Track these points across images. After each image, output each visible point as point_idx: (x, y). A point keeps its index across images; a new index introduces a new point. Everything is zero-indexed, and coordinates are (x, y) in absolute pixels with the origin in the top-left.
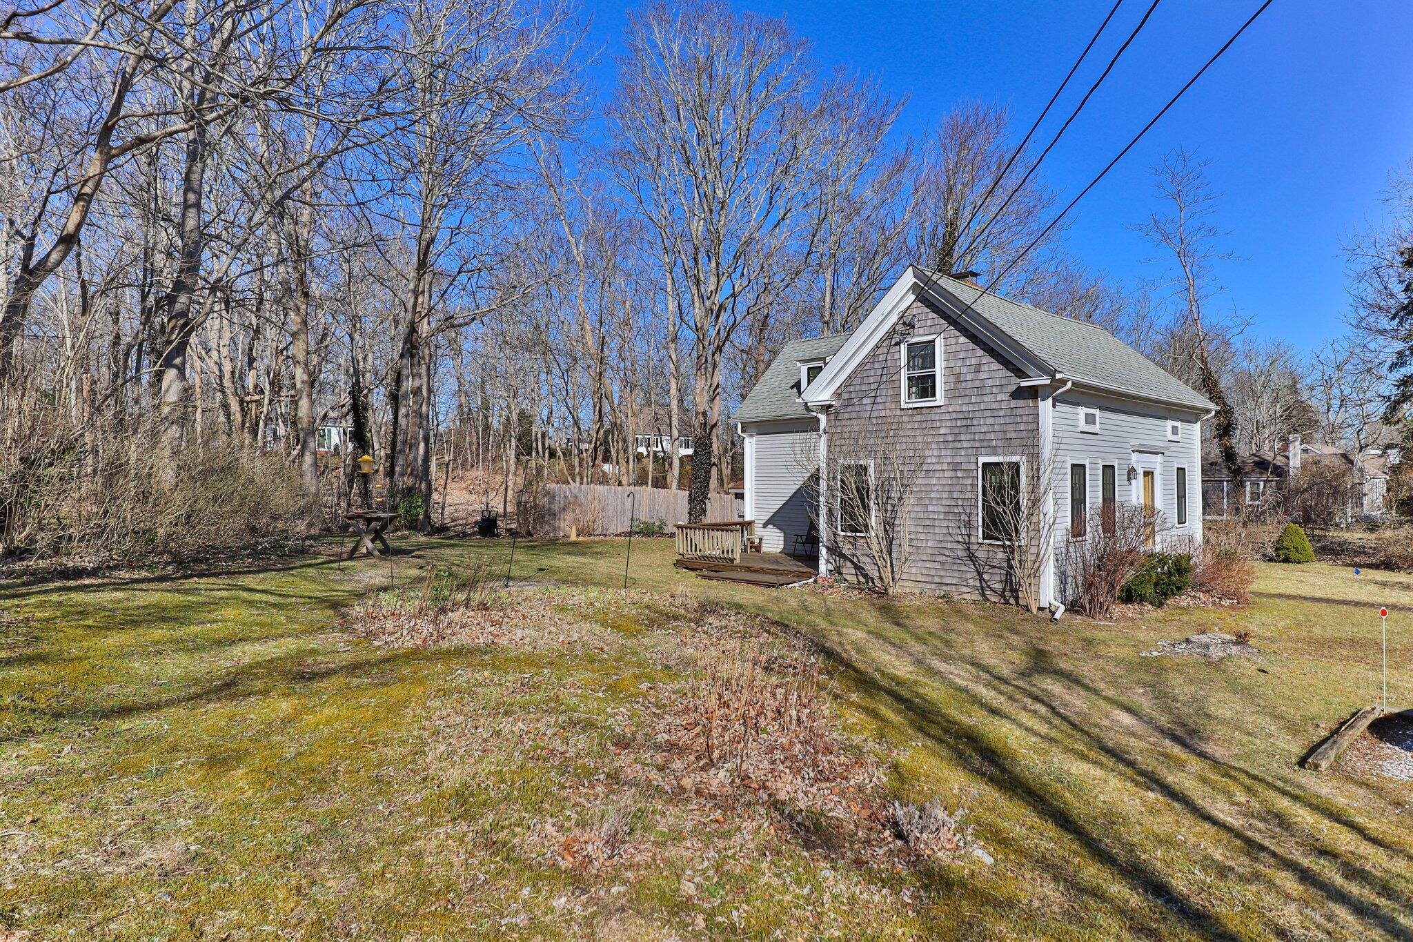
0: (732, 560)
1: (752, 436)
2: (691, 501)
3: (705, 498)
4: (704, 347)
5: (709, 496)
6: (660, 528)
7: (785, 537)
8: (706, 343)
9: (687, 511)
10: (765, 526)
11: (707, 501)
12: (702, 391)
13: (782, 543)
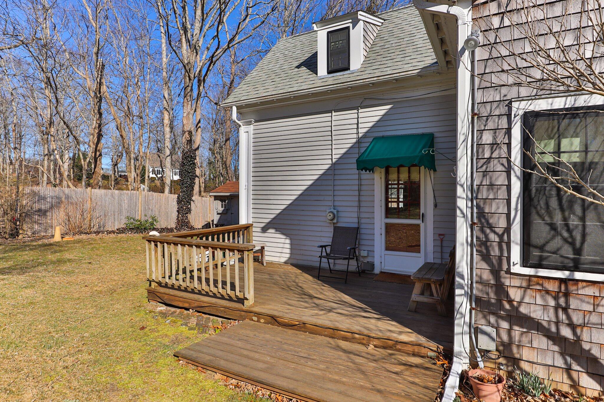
0: (241, 301)
1: (249, 123)
2: (179, 202)
3: (191, 200)
4: (190, 79)
5: (193, 198)
6: (152, 224)
7: (291, 244)
8: (192, 76)
9: (176, 209)
10: (264, 230)
11: (192, 202)
12: (188, 114)
13: (288, 251)
